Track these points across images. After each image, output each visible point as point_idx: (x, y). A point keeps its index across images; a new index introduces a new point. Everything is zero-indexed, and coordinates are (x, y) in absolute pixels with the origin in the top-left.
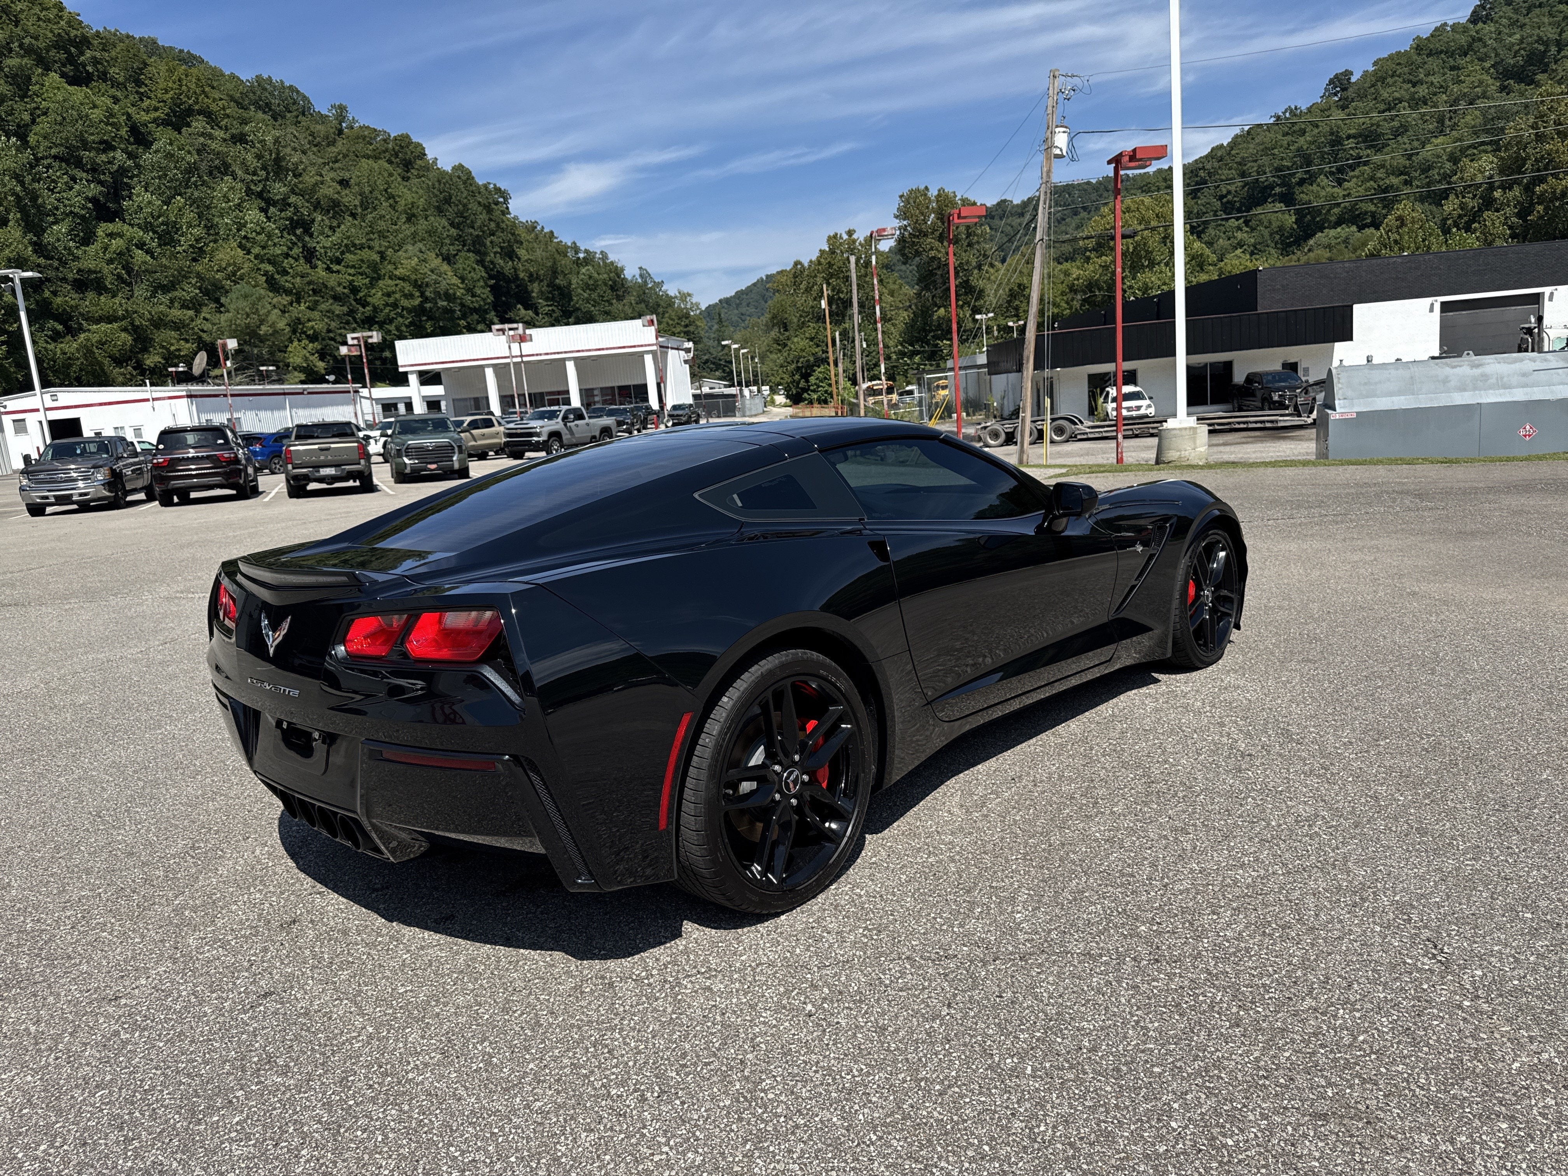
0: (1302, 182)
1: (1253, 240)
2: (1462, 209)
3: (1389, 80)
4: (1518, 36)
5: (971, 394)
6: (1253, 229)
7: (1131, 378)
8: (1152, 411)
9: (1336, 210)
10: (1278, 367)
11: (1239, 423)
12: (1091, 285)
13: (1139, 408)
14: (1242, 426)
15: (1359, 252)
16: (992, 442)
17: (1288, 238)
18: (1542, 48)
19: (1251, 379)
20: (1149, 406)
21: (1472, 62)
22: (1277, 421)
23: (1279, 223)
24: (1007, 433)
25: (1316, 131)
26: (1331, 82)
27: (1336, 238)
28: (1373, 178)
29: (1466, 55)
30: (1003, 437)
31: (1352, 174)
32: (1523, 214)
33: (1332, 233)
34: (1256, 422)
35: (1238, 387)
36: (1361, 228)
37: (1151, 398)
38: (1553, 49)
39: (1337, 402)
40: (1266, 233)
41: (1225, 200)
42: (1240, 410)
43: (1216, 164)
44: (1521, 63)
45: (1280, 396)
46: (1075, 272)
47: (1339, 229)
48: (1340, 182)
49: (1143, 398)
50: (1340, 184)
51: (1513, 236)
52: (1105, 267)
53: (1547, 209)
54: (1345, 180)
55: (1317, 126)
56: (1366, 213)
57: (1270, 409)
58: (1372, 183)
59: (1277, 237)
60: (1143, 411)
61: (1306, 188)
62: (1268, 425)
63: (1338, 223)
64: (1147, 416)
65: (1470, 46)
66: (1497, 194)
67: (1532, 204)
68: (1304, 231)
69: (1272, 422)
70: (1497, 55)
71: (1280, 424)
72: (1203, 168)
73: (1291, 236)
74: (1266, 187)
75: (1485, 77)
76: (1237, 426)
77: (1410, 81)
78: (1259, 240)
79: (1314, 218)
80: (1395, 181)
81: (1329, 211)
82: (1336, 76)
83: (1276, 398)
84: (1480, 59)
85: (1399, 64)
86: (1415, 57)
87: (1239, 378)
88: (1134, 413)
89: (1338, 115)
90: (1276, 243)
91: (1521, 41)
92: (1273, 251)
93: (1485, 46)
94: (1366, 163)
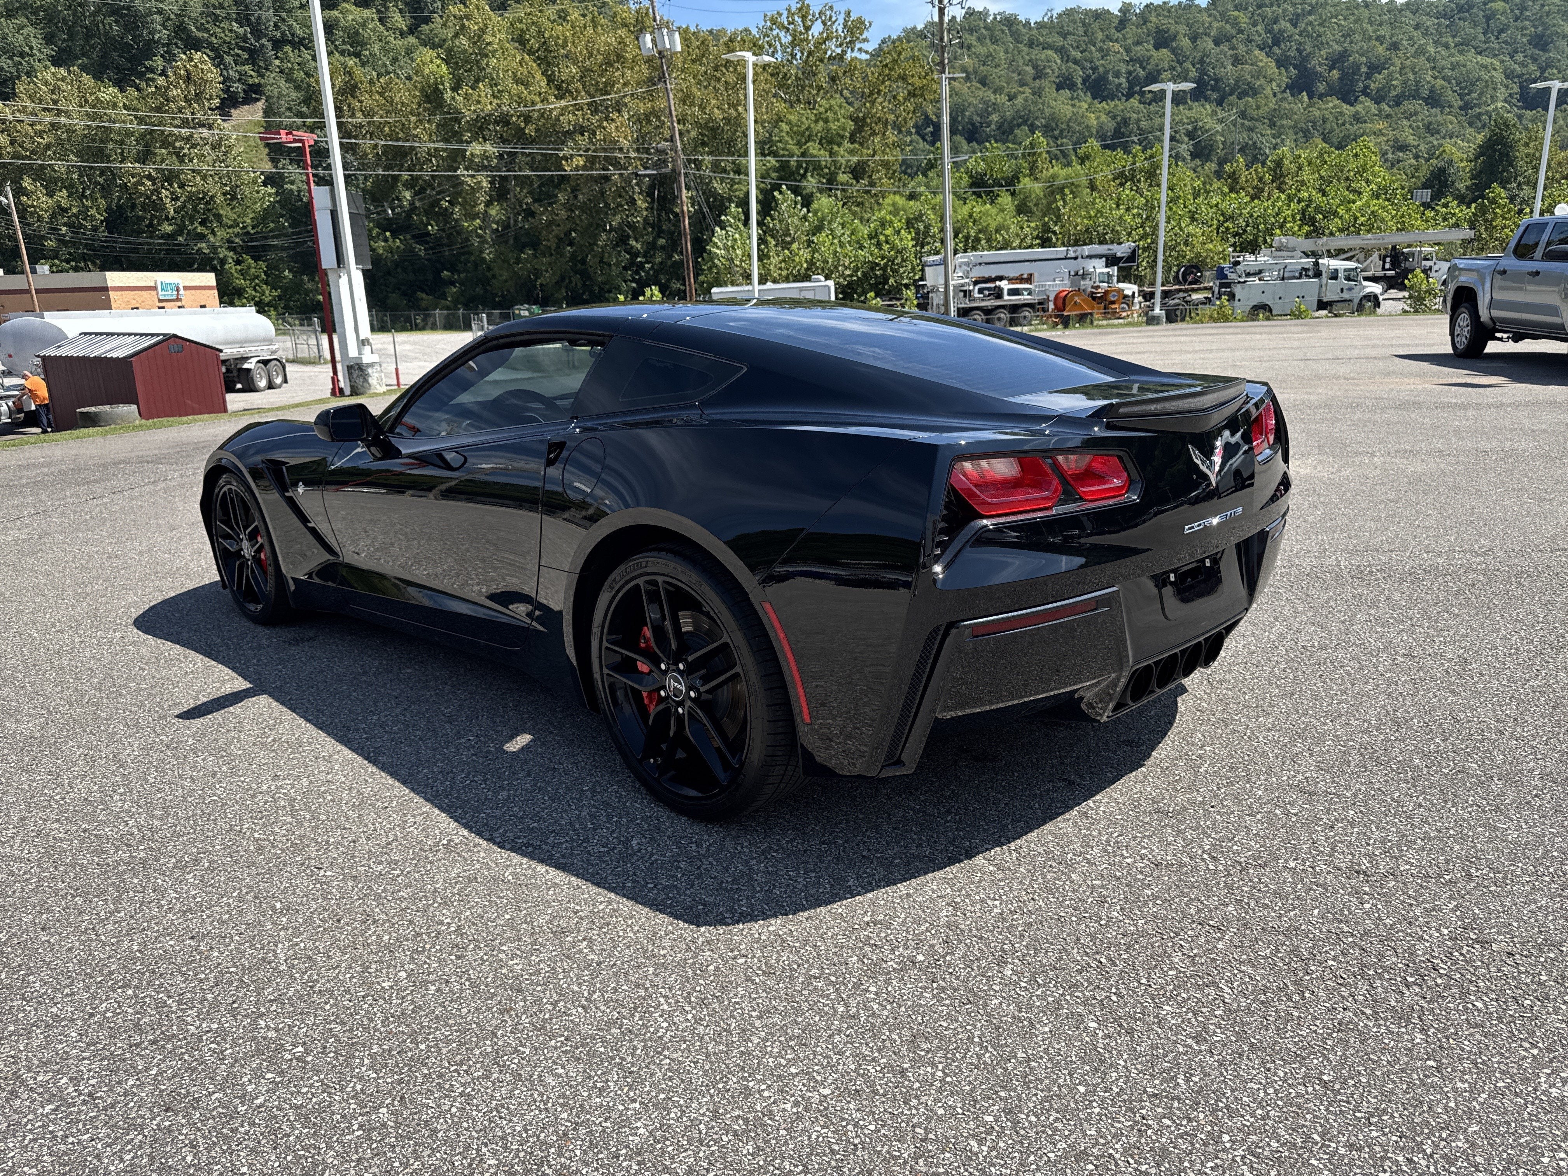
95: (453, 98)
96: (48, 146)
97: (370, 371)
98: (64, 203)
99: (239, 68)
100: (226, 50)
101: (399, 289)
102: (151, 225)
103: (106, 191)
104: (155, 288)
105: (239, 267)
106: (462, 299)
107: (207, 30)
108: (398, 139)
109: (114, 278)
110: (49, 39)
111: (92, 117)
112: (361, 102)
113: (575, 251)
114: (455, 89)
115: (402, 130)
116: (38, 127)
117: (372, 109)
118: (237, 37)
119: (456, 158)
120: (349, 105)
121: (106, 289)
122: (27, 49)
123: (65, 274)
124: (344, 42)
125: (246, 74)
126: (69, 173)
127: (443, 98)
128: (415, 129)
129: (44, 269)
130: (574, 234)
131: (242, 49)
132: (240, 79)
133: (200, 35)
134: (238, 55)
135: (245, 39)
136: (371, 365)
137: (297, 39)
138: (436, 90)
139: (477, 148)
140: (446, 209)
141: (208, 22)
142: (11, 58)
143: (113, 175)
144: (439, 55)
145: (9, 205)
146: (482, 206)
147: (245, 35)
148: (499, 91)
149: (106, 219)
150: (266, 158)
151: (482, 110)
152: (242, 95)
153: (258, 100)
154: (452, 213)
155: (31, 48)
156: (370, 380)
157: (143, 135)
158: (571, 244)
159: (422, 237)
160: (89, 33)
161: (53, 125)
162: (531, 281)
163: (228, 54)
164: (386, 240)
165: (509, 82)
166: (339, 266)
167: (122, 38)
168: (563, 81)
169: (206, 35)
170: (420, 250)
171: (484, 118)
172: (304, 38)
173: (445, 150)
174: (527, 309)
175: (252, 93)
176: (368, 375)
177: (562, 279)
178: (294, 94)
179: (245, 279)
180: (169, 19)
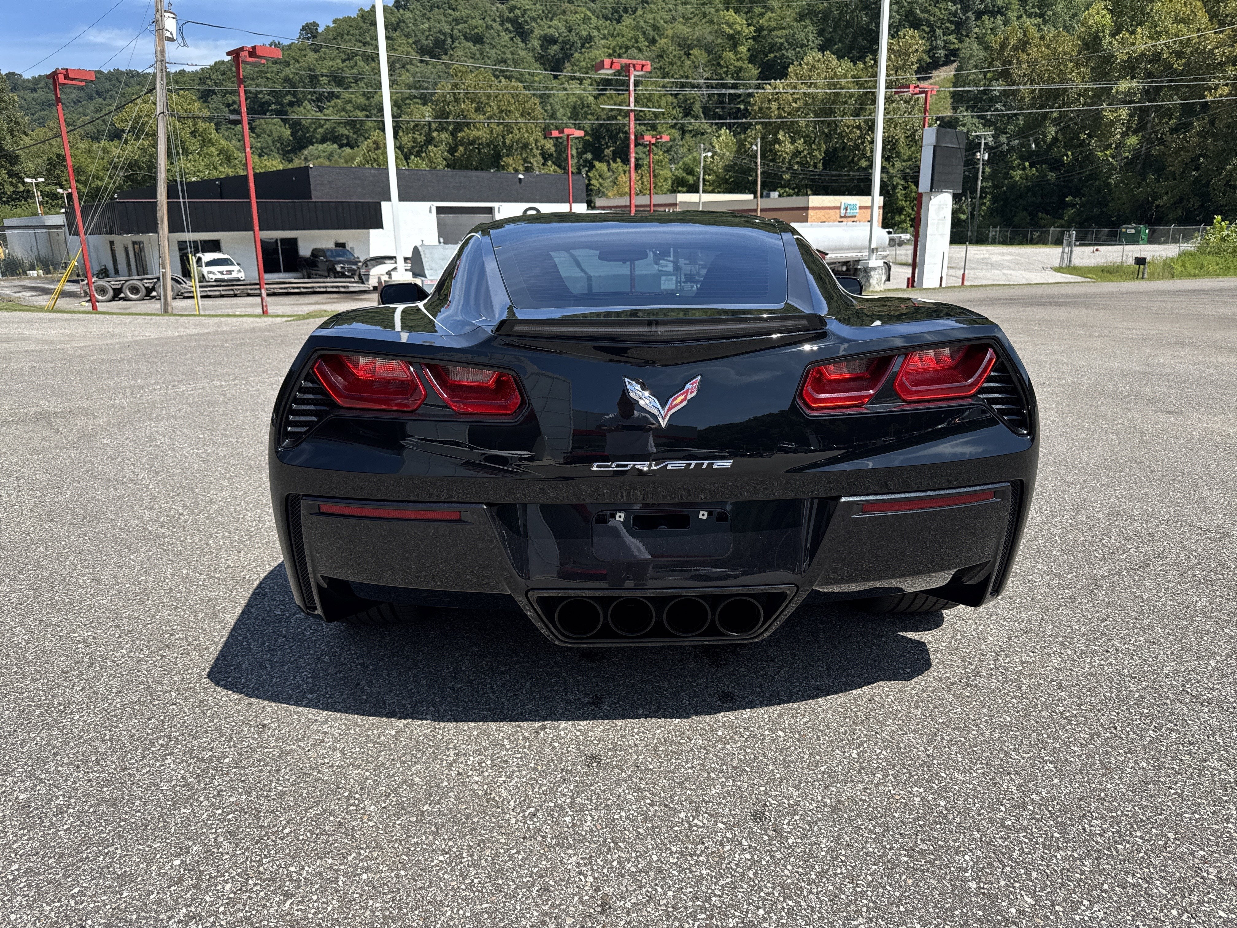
0: (291, 104)
1: (259, 145)
2: (414, 142)
3: (345, 37)
4: (427, 25)
5: (43, 253)
6: (258, 136)
7: (215, 246)
8: (242, 275)
9: (320, 130)
10: (331, 245)
11: (320, 287)
12: (132, 165)
13: (230, 272)
14: (322, 290)
15: (350, 164)
16: (100, 298)
17: (286, 146)
18: (443, 37)
19: (316, 253)
20: (239, 271)
21: (400, 36)
22: (348, 287)
23: (278, 134)
24: (114, 290)
25: (297, 65)
26: (304, 28)
27: (324, 152)
28: (344, 109)
29: (396, 30)
30: (111, 293)
31: (328, 104)
32: (452, 150)
33: (321, 147)
34: (333, 287)
35: (306, 260)
36: (341, 146)
37: (239, 264)
38: (449, 41)
39: (426, 272)
40: (269, 140)
41: (232, 108)
42: (309, 277)
43: (220, 77)
44: (431, 45)
45: (342, 268)
46: (116, 152)
47: (325, 145)
48: (321, 109)
49: (232, 264)
50: (321, 111)
51: (448, 166)
52: (143, 150)
53: (465, 149)
54: (324, 108)
55: (298, 62)
56: (342, 135)
57: (335, 277)
58: (343, 113)
59: (278, 145)
60: (234, 275)
61: (295, 108)
62: (342, 290)
63: (323, 141)
64: (238, 280)
65: (398, 24)
66: (435, 134)
67: (456, 146)
68: (298, 143)
69: (344, 287)
70: (416, 36)
71: (351, 289)
72: (210, 78)
73: (289, 145)
74: (264, 103)
75: (409, 49)
76: (318, 290)
77: (360, 41)
78: (265, 145)
79: (304, 134)
80: (361, 115)
81: (315, 130)
82: (307, 25)
83: (339, 269)
84: (405, 36)
85: (351, 26)
86: (362, 24)
87: (305, 251)
88: (226, 277)
89: (312, 56)
90: (278, 149)
91: (430, 29)
92: (277, 156)
93: (408, 27)
94: (338, 97)
95: (1110, 43)
96: (798, 109)
97: (872, 273)
98: (800, 148)
99: (945, 38)
100: (939, 24)
101: (1026, 210)
102: (853, 161)
103: (828, 137)
104: (839, 208)
105: (904, 192)
106: (1077, 219)
107: (928, 11)
108: (1054, 83)
109: (815, 201)
110: (821, 33)
111: (829, 86)
112: (1029, 55)
113: (1200, 176)
114: (1113, 35)
115: (1058, 76)
116: (795, 96)
117: (1036, 60)
118: (950, 14)
119: (1103, 94)
120: (1018, 59)
121: (807, 208)
122: (805, 42)
123: (791, 198)
124: (1033, 6)
125: (950, 42)
126: (807, 126)
127: (1100, 44)
128: (1070, 73)
129: (775, 195)
130: (1202, 160)
131: (952, 22)
132: (945, 46)
133: (922, 16)
134: (947, 28)
135: (955, 14)
136: (874, 269)
137: (996, 9)
138: (1097, 37)
139: (1123, 86)
140: (1084, 140)
141: (930, 5)
142: (795, 50)
143: (836, 124)
144: (1106, 6)
145: (757, 151)
146: (1118, 136)
147: (956, 11)
148: (1156, 32)
149: (824, 158)
150: (950, 107)
151: (1134, 52)
152: (943, 59)
153: (954, 61)
154: (1089, 145)
155: (808, 41)
156: (871, 281)
157: (860, 96)
158: (1197, 169)
159: (1056, 165)
160: (848, 24)
161: (804, 93)
162: (1148, 202)
163: (939, 28)
164: (1024, 169)
165: (1169, 22)
166: (931, 190)
167: (868, 26)
168: (1227, 16)
169: (926, 15)
170: (1052, 176)
171: (1136, 58)
172: (1003, 7)
173: (1092, 89)
174: (1134, 228)
175: (952, 55)
176: (871, 277)
177: (1181, 200)
178: (982, 54)
179: (906, 201)
180: (903, 7)
